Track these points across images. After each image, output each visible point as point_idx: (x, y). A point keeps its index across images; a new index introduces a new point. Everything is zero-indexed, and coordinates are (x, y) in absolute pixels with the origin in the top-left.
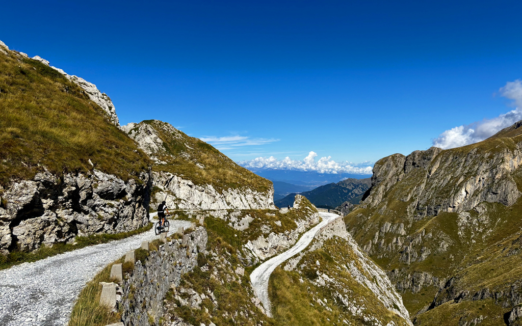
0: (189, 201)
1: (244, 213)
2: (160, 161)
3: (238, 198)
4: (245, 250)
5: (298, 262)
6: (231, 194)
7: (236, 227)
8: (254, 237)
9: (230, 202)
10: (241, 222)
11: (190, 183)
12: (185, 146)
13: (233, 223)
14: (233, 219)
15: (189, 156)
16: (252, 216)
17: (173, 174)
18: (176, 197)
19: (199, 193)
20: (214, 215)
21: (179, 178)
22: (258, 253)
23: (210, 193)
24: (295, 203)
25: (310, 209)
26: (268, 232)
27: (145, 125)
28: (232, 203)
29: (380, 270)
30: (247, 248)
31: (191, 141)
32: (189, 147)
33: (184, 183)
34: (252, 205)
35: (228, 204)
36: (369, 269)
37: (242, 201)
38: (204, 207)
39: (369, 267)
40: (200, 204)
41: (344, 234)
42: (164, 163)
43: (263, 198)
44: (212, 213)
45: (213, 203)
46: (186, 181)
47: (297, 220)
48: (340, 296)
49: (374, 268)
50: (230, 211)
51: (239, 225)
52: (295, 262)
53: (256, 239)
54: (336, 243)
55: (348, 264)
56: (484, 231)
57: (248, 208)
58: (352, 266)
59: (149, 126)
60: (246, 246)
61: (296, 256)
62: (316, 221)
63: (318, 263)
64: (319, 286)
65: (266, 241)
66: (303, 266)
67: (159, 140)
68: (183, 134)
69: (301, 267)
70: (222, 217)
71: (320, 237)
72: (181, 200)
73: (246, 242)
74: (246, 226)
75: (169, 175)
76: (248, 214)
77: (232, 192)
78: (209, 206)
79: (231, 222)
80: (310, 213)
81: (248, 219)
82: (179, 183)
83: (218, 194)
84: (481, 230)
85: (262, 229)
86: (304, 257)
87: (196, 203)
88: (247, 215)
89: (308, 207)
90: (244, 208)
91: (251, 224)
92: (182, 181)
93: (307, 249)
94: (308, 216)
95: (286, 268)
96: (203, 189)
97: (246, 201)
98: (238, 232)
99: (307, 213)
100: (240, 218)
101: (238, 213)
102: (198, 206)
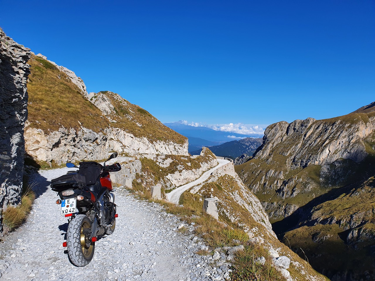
0: (131, 148)
1: (167, 157)
2: (111, 120)
3: (164, 147)
4: (166, 179)
5: (200, 188)
6: (159, 144)
7: (161, 165)
8: (173, 172)
9: (158, 149)
10: (165, 163)
11: (132, 136)
12: (129, 110)
13: (160, 163)
14: (160, 160)
15: (132, 117)
16: (172, 159)
17: (121, 129)
18: (122, 144)
19: (138, 143)
20: (147, 157)
21: (125, 132)
22: (174, 182)
23: (145, 143)
24: (201, 152)
25: (211, 157)
26: (181, 169)
27: (101, 94)
29: (255, 198)
30: (167, 178)
31: (134, 107)
32: (132, 112)
34: (173, 152)
35: (157, 151)
36: (248, 197)
37: (166, 149)
38: (141, 152)
39: (248, 196)
40: (138, 150)
41: (233, 174)
42: (114, 121)
43: (181, 148)
44: (146, 156)
45: (147, 149)
46: (129, 134)
47: (202, 163)
48: (225, 211)
49: (251, 196)
50: (158, 155)
51: (163, 164)
52: (197, 189)
54: (227, 179)
55: (233, 192)
56: (338, 178)
57: (170, 154)
58: (236, 194)
59: (104, 95)
60: (167, 177)
61: (198, 185)
62: (214, 165)
63: (212, 190)
65: (180, 175)
66: (202, 191)
67: (111, 106)
68: (128, 102)
70: (152, 159)
71: (216, 174)
72: (125, 146)
73: (167, 175)
74: (168, 165)
75: (118, 130)
77: (160, 143)
78: (144, 151)
79: (158, 162)
80: (211, 159)
81: (169, 161)
82: (125, 135)
83: (150, 144)
84: (336, 178)
85: (178, 167)
86: (203, 186)
87: (135, 149)
88: (169, 158)
89: (210, 156)
90: (167, 154)
91: (171, 164)
92: (127, 134)
93: (207, 181)
94: (210, 161)
95: (192, 192)
96: (141, 140)
97: (169, 150)
98: (162, 169)
99: (209, 158)
100: (164, 160)
101: (163, 156)
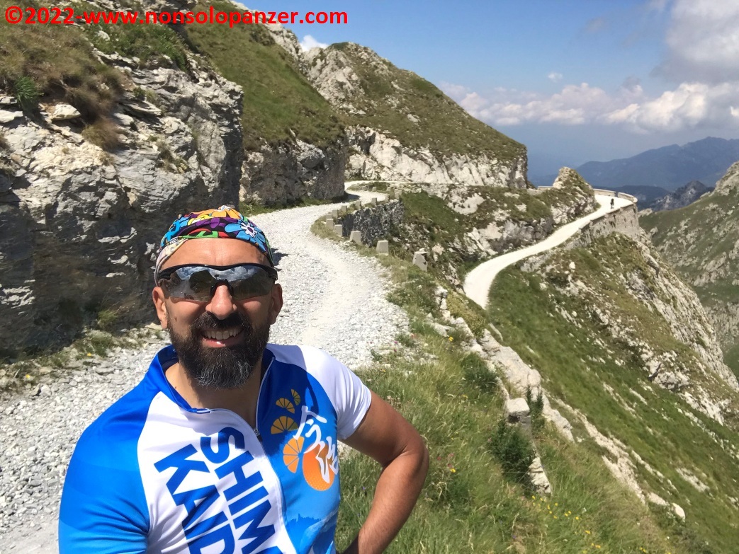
0: (395, 170)
1: (472, 191)
2: (355, 109)
3: (466, 169)
4: (468, 239)
5: (543, 261)
6: (456, 163)
7: (458, 210)
8: (482, 224)
9: (454, 174)
10: (466, 204)
11: (397, 144)
12: (392, 86)
13: (455, 204)
14: (456, 198)
15: (398, 102)
16: (484, 197)
17: (374, 130)
18: (377, 162)
19: (410, 160)
20: (428, 191)
21: (383, 136)
22: (485, 246)
23: (425, 159)
24: (557, 179)
25: (580, 190)
26: (503, 218)
27: (335, 52)
28: (456, 176)
32: (398, 88)
33: (388, 144)
34: (486, 180)
35: (451, 177)
37: (471, 173)
38: (415, 178)
40: (411, 174)
41: (634, 232)
42: (361, 112)
44: (425, 188)
45: (429, 174)
47: (555, 206)
49: (676, 285)
50: (452, 187)
51: (463, 207)
52: (539, 262)
53: (485, 227)
54: (615, 242)
55: (629, 274)
57: (481, 184)
58: (635, 277)
59: (340, 53)
60: (470, 234)
61: (541, 254)
63: (572, 265)
64: (568, 295)
65: (499, 231)
66: (548, 268)
67: (355, 77)
68: (390, 65)
69: (545, 270)
70: (439, 195)
72: (383, 167)
73: (471, 230)
74: (473, 209)
75: (368, 132)
76: (477, 192)
77: (458, 161)
78: (423, 178)
79: (451, 202)
80: (580, 196)
81: (476, 200)
82: (383, 142)
83: (437, 161)
85: (496, 214)
86: (553, 256)
87: (404, 172)
88: (475, 194)
89: (578, 188)
90: (473, 184)
91: (479, 207)
92: (387, 141)
93: (561, 246)
94: (575, 201)
95: (524, 268)
96: (416, 153)
97: (478, 174)
98: (460, 216)
99: (574, 195)
100: (464, 197)
101: (463, 190)
102: (408, 177)
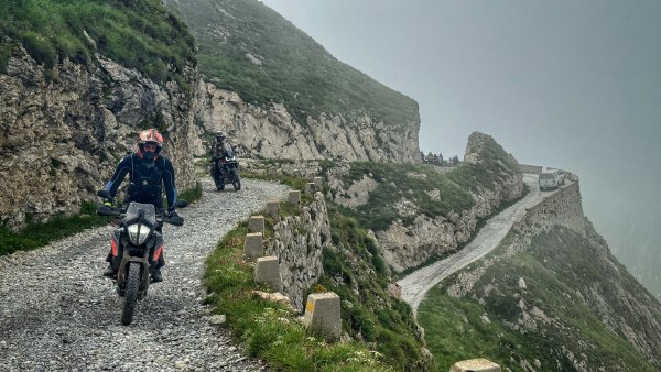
0: (235, 140)
1: (357, 173)
3: (342, 136)
5: (477, 278)
6: (327, 126)
7: (339, 199)
9: (325, 144)
10: (353, 189)
11: (235, 98)
12: (217, 10)
13: (333, 191)
14: (334, 183)
16: (376, 178)
18: (204, 128)
19: (256, 122)
21: (210, 86)
22: (389, 258)
23: (280, 123)
25: (504, 166)
26: (411, 213)
28: (329, 148)
32: (227, 14)
33: (221, 98)
34: (373, 152)
35: (321, 148)
36: (630, 302)
37: (349, 142)
38: (267, 153)
39: (630, 297)
40: (259, 147)
43: (398, 137)
45: (288, 145)
46: (224, 93)
47: (474, 190)
48: (571, 356)
50: (325, 165)
51: (347, 196)
52: (469, 281)
53: (385, 228)
54: (561, 241)
55: (586, 289)
57: (365, 159)
58: (595, 293)
61: (473, 267)
62: (516, 192)
63: (522, 283)
64: (522, 332)
65: (408, 234)
66: (488, 289)
69: (483, 292)
71: (526, 228)
74: (364, 199)
76: (367, 172)
77: (330, 123)
78: (278, 151)
80: (504, 174)
81: (366, 184)
82: (211, 96)
83: (298, 126)
85: (399, 206)
86: (490, 270)
87: (249, 143)
88: (365, 176)
89: (499, 161)
90: (356, 160)
91: (372, 197)
92: (217, 94)
93: (497, 251)
94: (499, 182)
95: (453, 291)
96: (265, 112)
97: (359, 144)
99: (496, 172)
100: (348, 181)
101: (343, 169)
102: (254, 151)
